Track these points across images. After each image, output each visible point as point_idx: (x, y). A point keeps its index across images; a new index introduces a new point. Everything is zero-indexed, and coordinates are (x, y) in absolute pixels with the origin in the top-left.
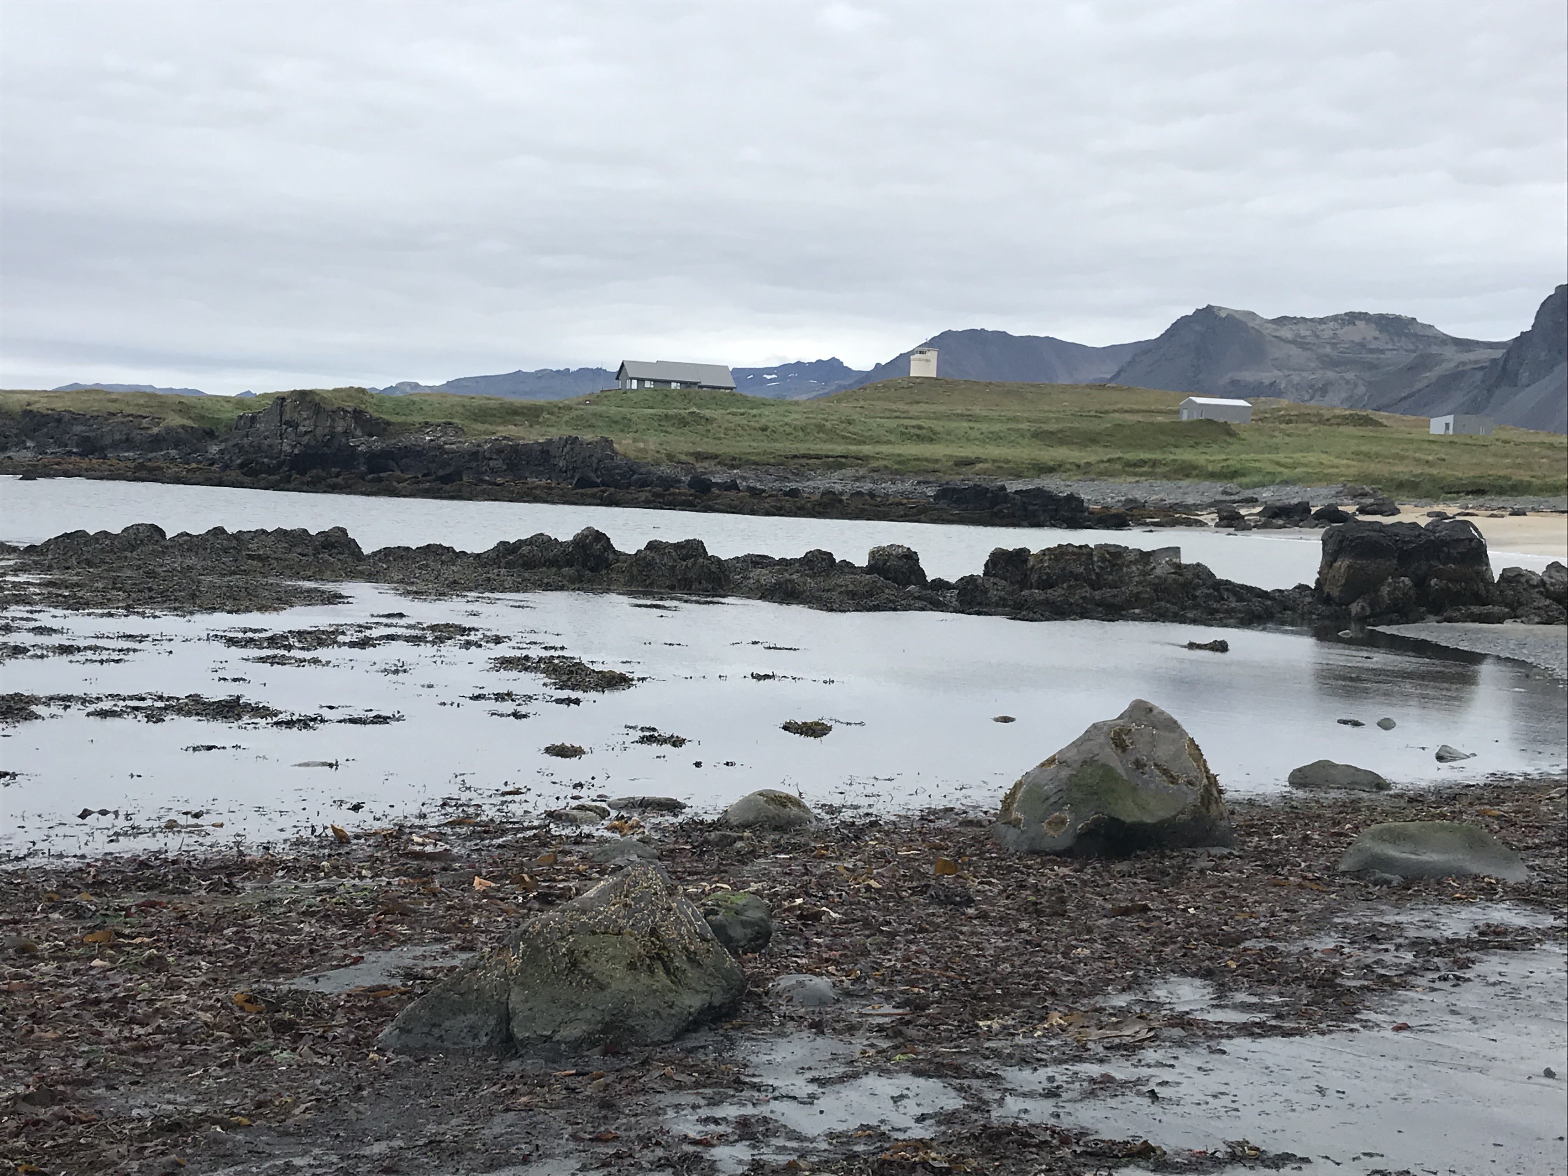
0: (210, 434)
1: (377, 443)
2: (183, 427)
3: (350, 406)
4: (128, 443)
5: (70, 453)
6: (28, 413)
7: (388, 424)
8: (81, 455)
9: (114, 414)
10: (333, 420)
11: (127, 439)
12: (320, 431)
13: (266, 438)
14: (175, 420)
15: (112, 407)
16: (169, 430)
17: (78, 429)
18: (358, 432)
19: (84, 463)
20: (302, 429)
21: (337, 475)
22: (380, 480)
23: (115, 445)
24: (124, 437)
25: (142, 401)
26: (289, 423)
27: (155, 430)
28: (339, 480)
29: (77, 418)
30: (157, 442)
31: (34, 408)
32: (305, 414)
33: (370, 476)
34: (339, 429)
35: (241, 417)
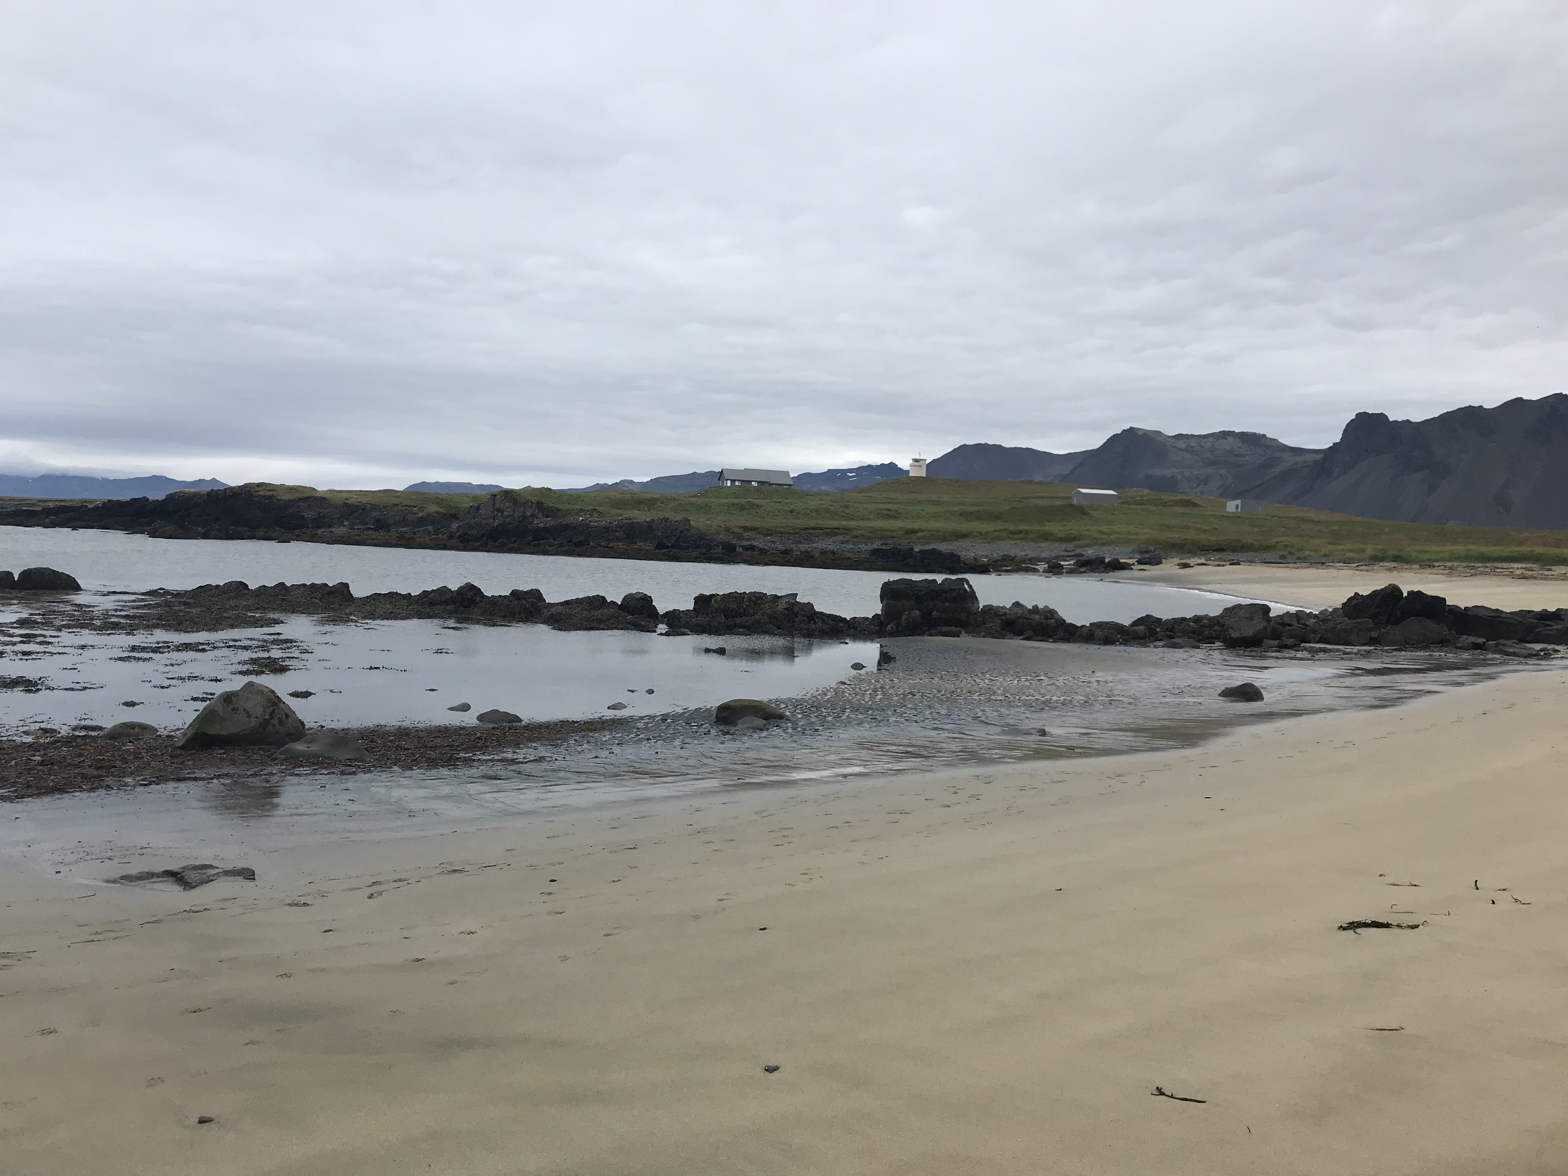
0: (455, 517)
1: (550, 522)
2: (438, 513)
3: (535, 499)
4: (404, 522)
5: (368, 529)
6: (346, 505)
7: (558, 510)
8: (374, 530)
9: (397, 505)
10: (525, 508)
11: (404, 520)
12: (517, 515)
13: (485, 519)
14: (433, 508)
15: (396, 501)
16: (428, 515)
17: (375, 514)
18: (540, 515)
19: (374, 535)
20: (506, 514)
21: (515, 542)
22: (539, 545)
23: (397, 523)
24: (402, 519)
25: (414, 497)
26: (499, 510)
27: (420, 515)
28: (516, 545)
29: (374, 507)
30: (422, 521)
31: (350, 501)
32: (507, 505)
33: (534, 543)
34: (528, 513)
35: (471, 507)
